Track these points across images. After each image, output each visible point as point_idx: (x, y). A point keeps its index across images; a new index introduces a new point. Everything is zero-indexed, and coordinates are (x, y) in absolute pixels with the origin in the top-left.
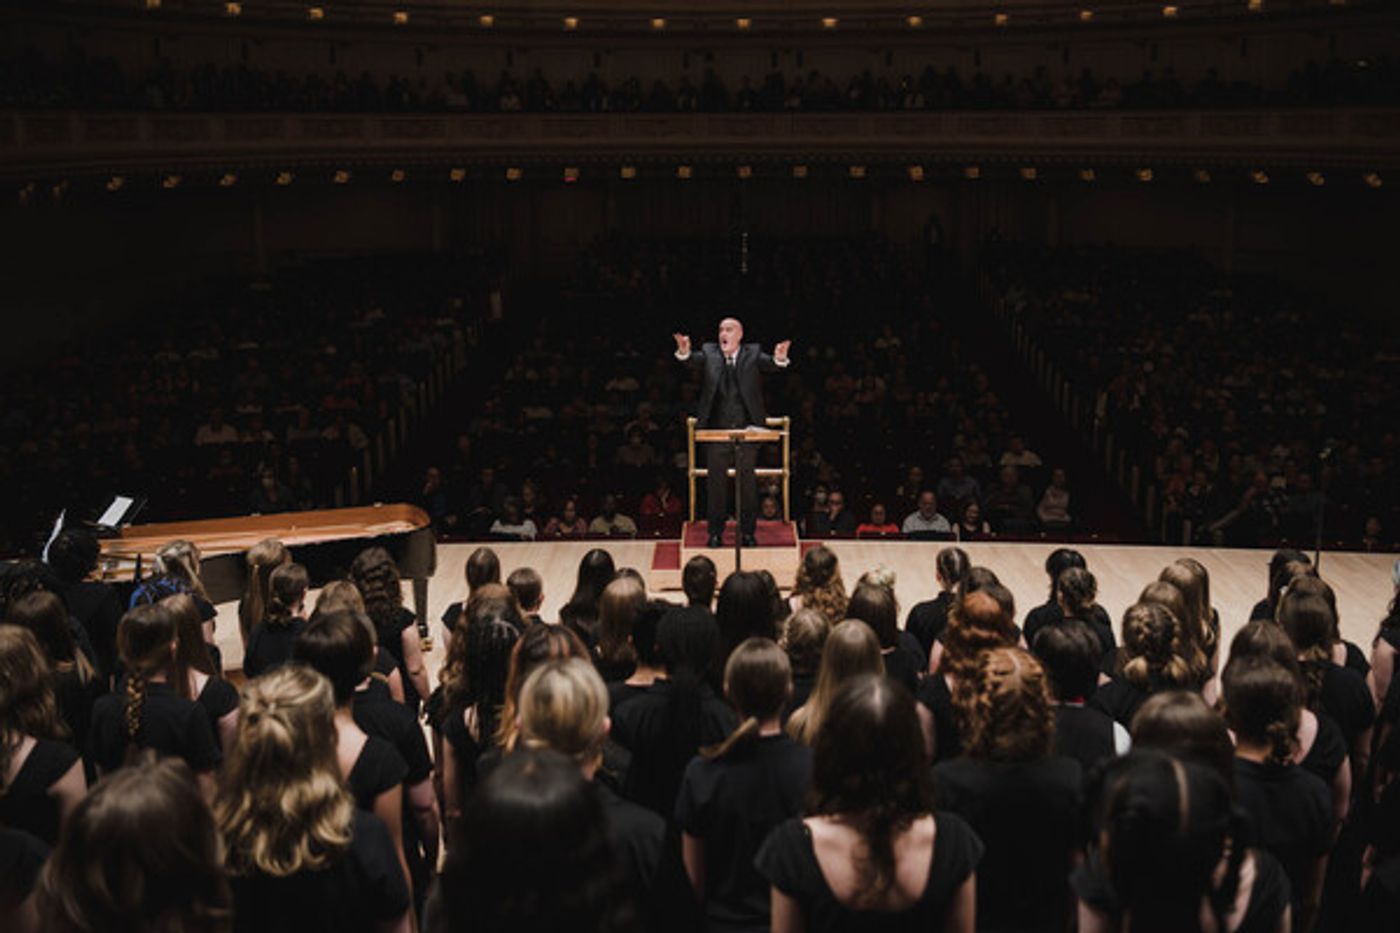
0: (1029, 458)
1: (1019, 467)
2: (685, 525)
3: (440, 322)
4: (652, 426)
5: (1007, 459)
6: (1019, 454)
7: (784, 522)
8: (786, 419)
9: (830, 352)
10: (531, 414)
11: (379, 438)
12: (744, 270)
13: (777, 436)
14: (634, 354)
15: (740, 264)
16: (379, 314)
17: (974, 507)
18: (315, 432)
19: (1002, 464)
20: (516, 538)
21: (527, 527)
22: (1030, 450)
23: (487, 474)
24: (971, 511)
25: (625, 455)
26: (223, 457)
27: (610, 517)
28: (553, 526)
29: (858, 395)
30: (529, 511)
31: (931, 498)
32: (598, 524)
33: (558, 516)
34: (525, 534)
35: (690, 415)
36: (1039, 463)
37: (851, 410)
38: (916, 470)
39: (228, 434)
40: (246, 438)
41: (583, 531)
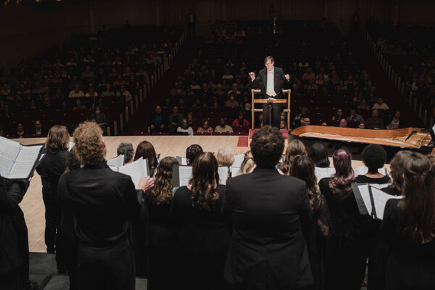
0: (384, 106)
2: (250, 130)
3: (159, 52)
4: (238, 92)
5: (376, 106)
6: (380, 104)
7: (288, 129)
8: (289, 90)
9: (307, 65)
10: (193, 87)
11: (136, 96)
12: (275, 33)
13: (285, 101)
14: (232, 65)
15: (273, 30)
16: (136, 49)
17: (362, 124)
18: (113, 93)
19: (373, 108)
20: (186, 134)
21: (190, 130)
22: (385, 103)
23: (175, 109)
24: (361, 126)
25: (228, 104)
26: (78, 102)
27: (223, 126)
28: (200, 130)
29: (317, 81)
30: (190, 123)
31: (345, 121)
32: (218, 129)
33: (202, 126)
34: (189, 133)
35: (252, 88)
36: (388, 108)
37: (314, 87)
38: (340, 110)
39: (81, 94)
40: (88, 95)
41: (212, 132)
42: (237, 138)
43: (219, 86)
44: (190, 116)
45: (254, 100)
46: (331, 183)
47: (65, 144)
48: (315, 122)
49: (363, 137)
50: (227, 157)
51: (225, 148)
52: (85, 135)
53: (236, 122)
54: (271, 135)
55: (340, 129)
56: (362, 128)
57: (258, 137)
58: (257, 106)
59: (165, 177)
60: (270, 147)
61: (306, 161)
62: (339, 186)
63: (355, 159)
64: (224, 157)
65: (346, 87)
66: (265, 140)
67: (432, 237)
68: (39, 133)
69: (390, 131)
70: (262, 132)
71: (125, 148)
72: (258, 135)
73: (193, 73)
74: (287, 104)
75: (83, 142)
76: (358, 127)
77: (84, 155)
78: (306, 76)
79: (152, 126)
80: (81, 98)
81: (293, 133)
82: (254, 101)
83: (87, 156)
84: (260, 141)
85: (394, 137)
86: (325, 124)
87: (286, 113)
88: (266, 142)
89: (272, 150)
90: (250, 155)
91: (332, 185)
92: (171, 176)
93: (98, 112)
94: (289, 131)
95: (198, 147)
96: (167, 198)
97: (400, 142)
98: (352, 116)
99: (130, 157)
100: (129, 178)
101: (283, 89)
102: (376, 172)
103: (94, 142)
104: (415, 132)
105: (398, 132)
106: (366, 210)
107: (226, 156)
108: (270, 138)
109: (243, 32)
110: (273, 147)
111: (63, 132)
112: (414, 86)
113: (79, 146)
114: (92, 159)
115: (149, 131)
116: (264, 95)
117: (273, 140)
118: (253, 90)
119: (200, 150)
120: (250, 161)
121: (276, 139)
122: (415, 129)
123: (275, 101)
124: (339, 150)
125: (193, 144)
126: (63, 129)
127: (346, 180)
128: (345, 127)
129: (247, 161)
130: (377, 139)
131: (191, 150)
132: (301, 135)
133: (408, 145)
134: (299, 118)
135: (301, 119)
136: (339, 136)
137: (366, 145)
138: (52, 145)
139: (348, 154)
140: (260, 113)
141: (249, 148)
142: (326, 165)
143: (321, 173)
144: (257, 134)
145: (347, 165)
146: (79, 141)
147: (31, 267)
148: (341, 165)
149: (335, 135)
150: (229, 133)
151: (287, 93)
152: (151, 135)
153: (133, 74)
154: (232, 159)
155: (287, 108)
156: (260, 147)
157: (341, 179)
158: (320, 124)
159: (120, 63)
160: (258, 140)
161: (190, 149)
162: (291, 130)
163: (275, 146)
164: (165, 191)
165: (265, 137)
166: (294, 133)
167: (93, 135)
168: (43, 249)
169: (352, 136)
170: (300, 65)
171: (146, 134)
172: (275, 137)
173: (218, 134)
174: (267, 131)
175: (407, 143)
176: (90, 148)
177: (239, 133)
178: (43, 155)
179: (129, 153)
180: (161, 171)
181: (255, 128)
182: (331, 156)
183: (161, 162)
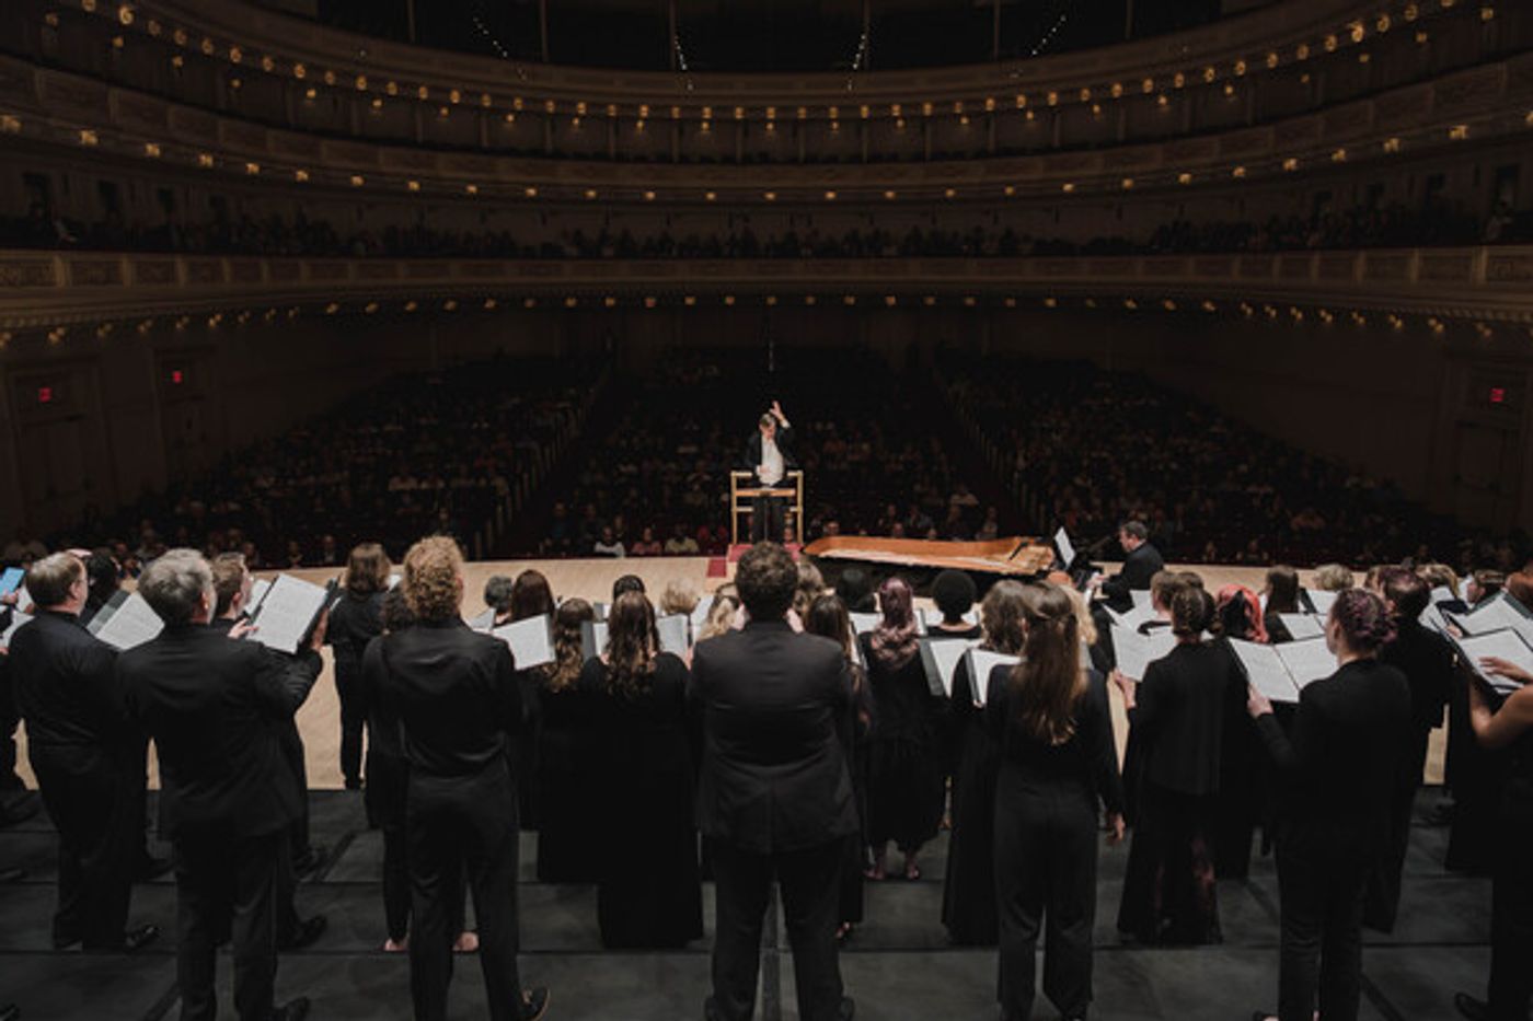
0: (970, 499)
1: (961, 506)
3: (560, 405)
4: (707, 478)
5: (955, 499)
6: (963, 495)
7: (799, 544)
9: (830, 426)
10: (623, 469)
11: (517, 488)
12: (771, 369)
13: (791, 492)
14: (695, 427)
15: (769, 365)
16: (517, 400)
18: (472, 482)
19: (950, 503)
21: (619, 548)
22: (971, 493)
25: (689, 498)
26: (407, 499)
27: (680, 540)
28: (637, 548)
30: (619, 536)
31: (901, 528)
32: (671, 545)
33: (640, 539)
34: (617, 553)
36: (976, 503)
37: (844, 466)
38: (891, 507)
39: (412, 484)
40: (424, 486)
41: (659, 551)
42: (705, 561)
44: (618, 521)
45: (735, 491)
46: (877, 640)
47: (384, 577)
48: (847, 530)
51: (679, 579)
52: (430, 563)
53: (704, 531)
55: (893, 541)
56: (932, 540)
57: (750, 561)
58: (742, 501)
59: (568, 640)
60: (773, 578)
61: (833, 605)
62: (890, 644)
63: (918, 595)
64: (678, 595)
65: (901, 466)
66: (763, 567)
67: (1069, 733)
68: (330, 558)
69: (982, 545)
70: (756, 553)
71: (501, 587)
72: (750, 558)
74: (795, 497)
75: (423, 576)
76: (925, 538)
77: (420, 599)
78: (829, 446)
79: (548, 542)
80: (412, 492)
81: (807, 551)
82: (737, 493)
83: (427, 604)
84: (753, 569)
85: (989, 554)
87: (795, 515)
88: (764, 569)
89: (778, 584)
90: (729, 592)
92: (579, 639)
93: (443, 516)
94: (801, 547)
95: (635, 582)
96: (570, 680)
97: (1000, 564)
98: (913, 517)
100: (505, 645)
102: (958, 621)
103: (444, 579)
104: (1024, 545)
105: (995, 544)
106: (942, 687)
107: (684, 595)
108: (771, 562)
109: (715, 368)
110: (779, 577)
111: (377, 556)
112: (1021, 463)
113: (415, 581)
114: (435, 609)
116: (755, 482)
117: (777, 564)
118: (733, 474)
119: (638, 585)
121: (782, 562)
122: (1026, 539)
123: (776, 493)
124: (891, 579)
125: (627, 573)
126: (376, 550)
127: (902, 633)
128: (903, 538)
129: (720, 602)
130: (960, 559)
131: (622, 585)
132: (822, 555)
133: (1014, 570)
134: (819, 523)
137: (938, 569)
138: (356, 585)
139: (906, 586)
140: (747, 514)
142: (868, 608)
143: (863, 622)
144: (745, 555)
145: (905, 606)
146: (416, 572)
147: (314, 820)
148: (894, 607)
150: (691, 552)
151: (795, 479)
153: (511, 444)
154: (694, 600)
155: (795, 504)
156: (755, 579)
157: (892, 633)
158: (855, 533)
159: (486, 425)
160: (750, 568)
161: (620, 584)
162: (804, 544)
163: (782, 575)
164: (567, 666)
165: (762, 561)
166: (809, 550)
167: (444, 566)
168: (338, 782)
170: (819, 426)
171: (536, 556)
172: (780, 559)
174: (765, 551)
175: (1014, 565)
176: (434, 588)
178: (338, 600)
180: (561, 631)
181: (738, 542)
182: (876, 591)
183: (560, 611)
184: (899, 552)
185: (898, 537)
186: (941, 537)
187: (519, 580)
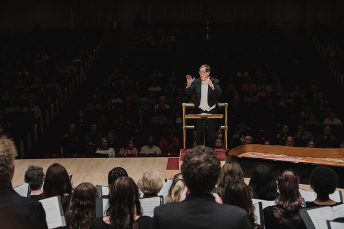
0: (337, 122)
1: (332, 126)
2: (181, 150)
3: (74, 61)
5: (327, 121)
6: (332, 119)
7: (225, 149)
8: (226, 104)
10: (114, 101)
11: (47, 112)
12: (208, 38)
13: (221, 116)
14: (160, 75)
15: (206, 35)
16: (47, 57)
17: (312, 143)
18: (18, 109)
19: (324, 124)
20: (106, 156)
21: (111, 151)
22: (337, 118)
23: (93, 127)
24: (310, 144)
27: (150, 146)
28: (122, 151)
29: (258, 93)
30: (111, 143)
31: (292, 140)
33: (125, 146)
34: (109, 154)
35: (183, 102)
36: (341, 124)
37: (256, 100)
38: (285, 126)
41: (137, 153)
42: (166, 159)
43: (144, 99)
44: (110, 135)
45: (184, 115)
46: (277, 212)
49: (312, 157)
50: (154, 182)
51: (151, 171)
53: (164, 141)
54: (205, 155)
56: (312, 147)
57: (190, 158)
58: (189, 122)
60: (204, 168)
63: (302, 182)
64: (150, 182)
65: (292, 100)
66: (198, 161)
70: (194, 153)
71: (35, 172)
72: (190, 156)
73: (114, 84)
76: (307, 146)
78: (246, 87)
82: (186, 117)
84: (192, 162)
86: (267, 142)
88: (199, 163)
89: (207, 172)
90: (181, 177)
91: (277, 214)
94: (226, 151)
95: (122, 170)
98: (300, 133)
99: (40, 183)
101: (218, 102)
108: (204, 159)
109: (172, 37)
110: (208, 168)
115: (62, 153)
117: (207, 160)
118: (184, 104)
119: (124, 173)
120: (180, 183)
121: (210, 159)
123: (210, 116)
125: (116, 166)
127: (292, 205)
128: (292, 146)
129: (176, 183)
131: (114, 173)
132: (240, 156)
134: (238, 136)
135: (240, 136)
136: (285, 156)
139: (295, 175)
141: (179, 171)
144: (188, 155)
145: (294, 187)
148: (286, 187)
149: (279, 155)
150: (157, 154)
151: (223, 107)
152: (64, 157)
153: (43, 85)
155: (224, 125)
156: (193, 169)
158: (263, 143)
159: (27, 73)
160: (190, 161)
161: (112, 173)
162: (228, 149)
163: (210, 167)
165: (198, 158)
166: (231, 153)
167: (6, 155)
169: (299, 156)
172: (210, 157)
173: (144, 155)
174: (200, 151)
177: (169, 154)
179: (39, 178)
180: (77, 202)
183: (76, 190)
184: (289, 155)
185: (290, 145)
186: (317, 145)
187: (49, 171)
